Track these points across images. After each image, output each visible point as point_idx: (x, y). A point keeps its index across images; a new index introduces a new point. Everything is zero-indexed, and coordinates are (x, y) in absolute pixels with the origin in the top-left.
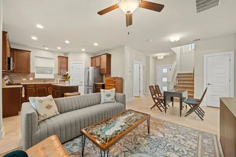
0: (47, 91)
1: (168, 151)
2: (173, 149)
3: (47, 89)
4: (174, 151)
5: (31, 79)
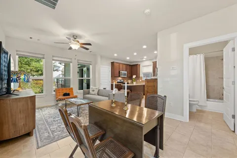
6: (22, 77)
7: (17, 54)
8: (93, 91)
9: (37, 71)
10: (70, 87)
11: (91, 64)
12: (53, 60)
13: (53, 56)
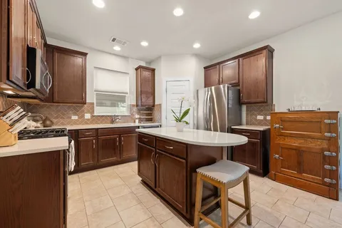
0: (120, 143)
3: (120, 139)
5: (88, 116)
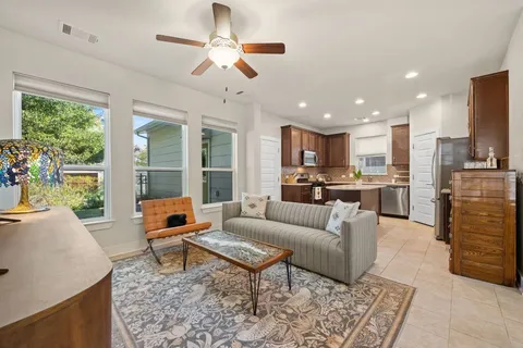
1: (193, 328)
2: (193, 339)
4: (188, 339)
5: (351, 176)
6: (35, 162)
7: (17, 87)
8: (253, 206)
9: (80, 151)
10: (180, 194)
11: (235, 131)
12: (135, 113)
13: (135, 102)
